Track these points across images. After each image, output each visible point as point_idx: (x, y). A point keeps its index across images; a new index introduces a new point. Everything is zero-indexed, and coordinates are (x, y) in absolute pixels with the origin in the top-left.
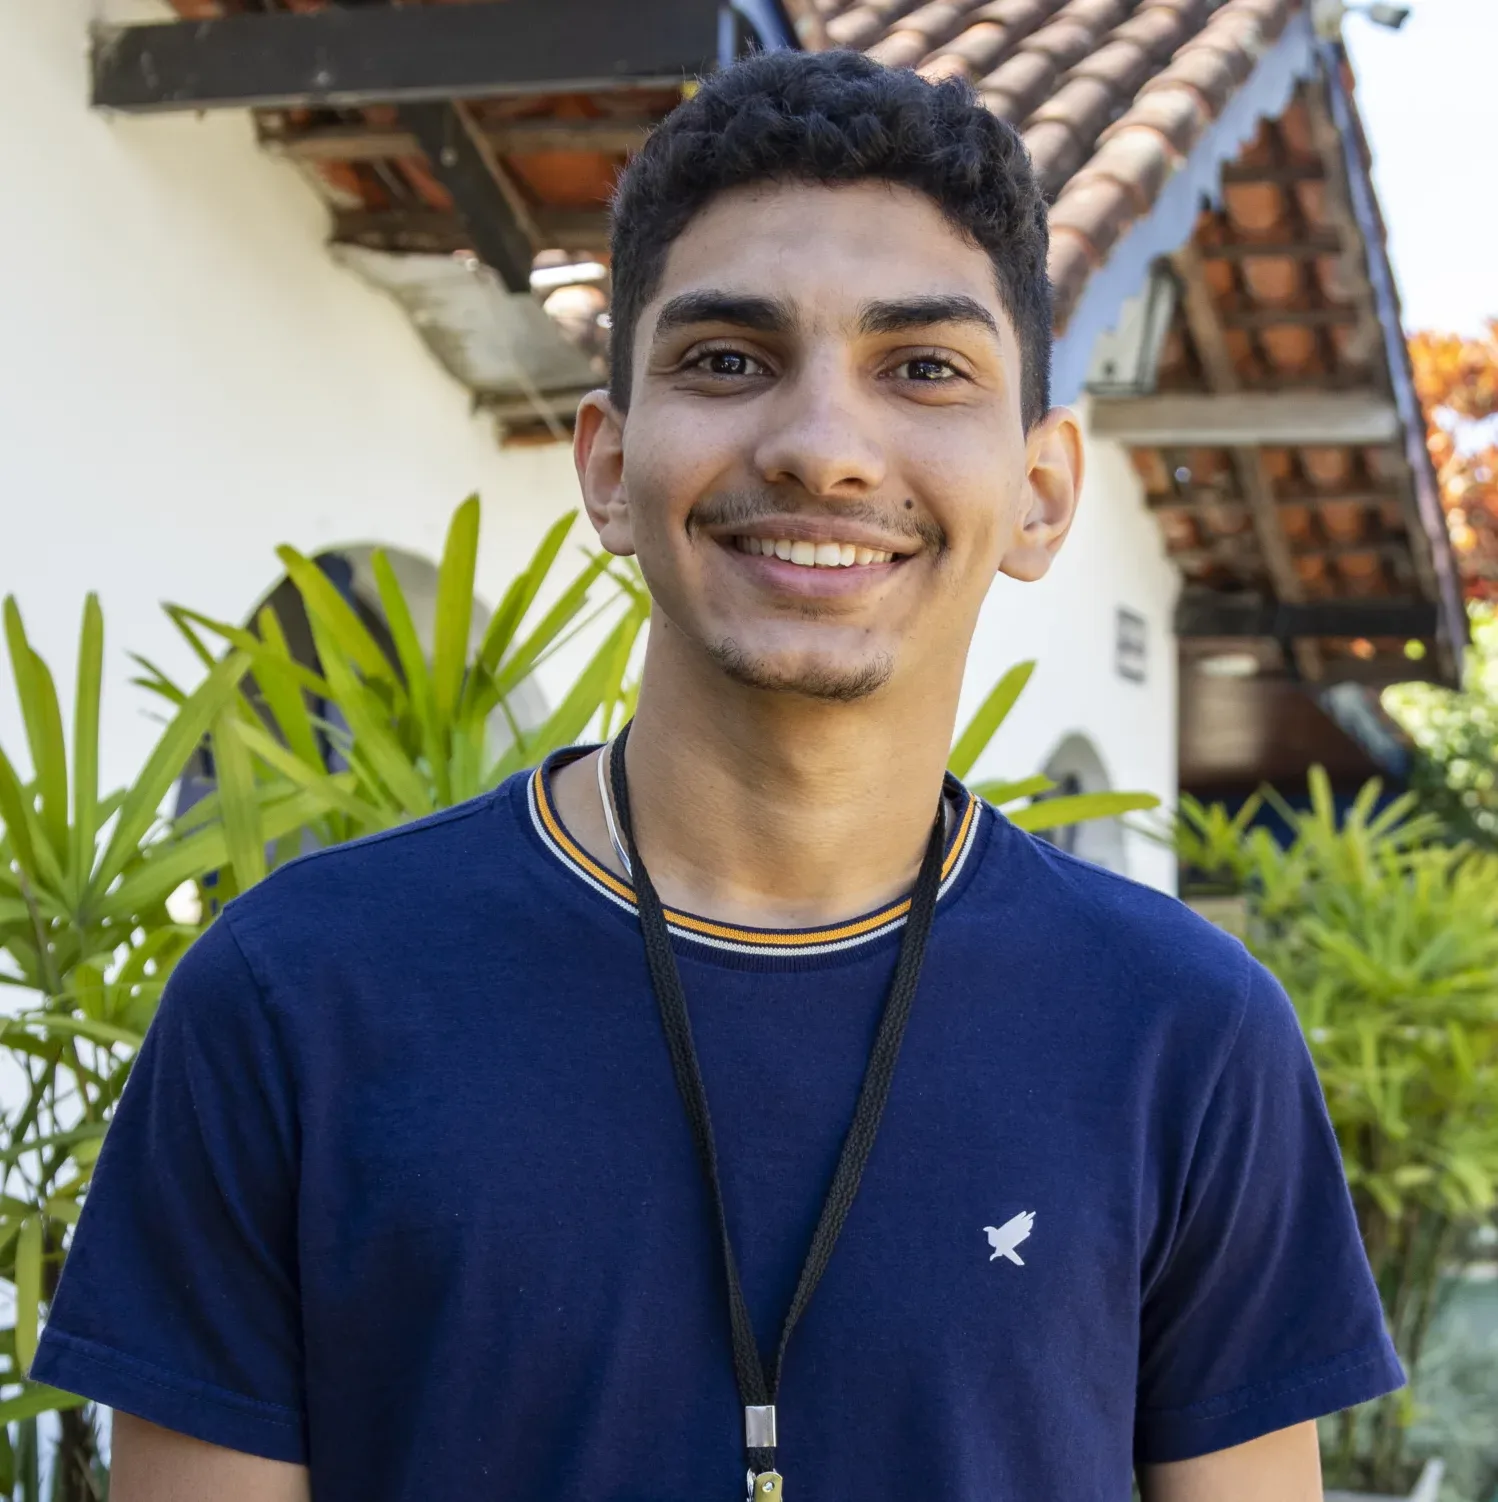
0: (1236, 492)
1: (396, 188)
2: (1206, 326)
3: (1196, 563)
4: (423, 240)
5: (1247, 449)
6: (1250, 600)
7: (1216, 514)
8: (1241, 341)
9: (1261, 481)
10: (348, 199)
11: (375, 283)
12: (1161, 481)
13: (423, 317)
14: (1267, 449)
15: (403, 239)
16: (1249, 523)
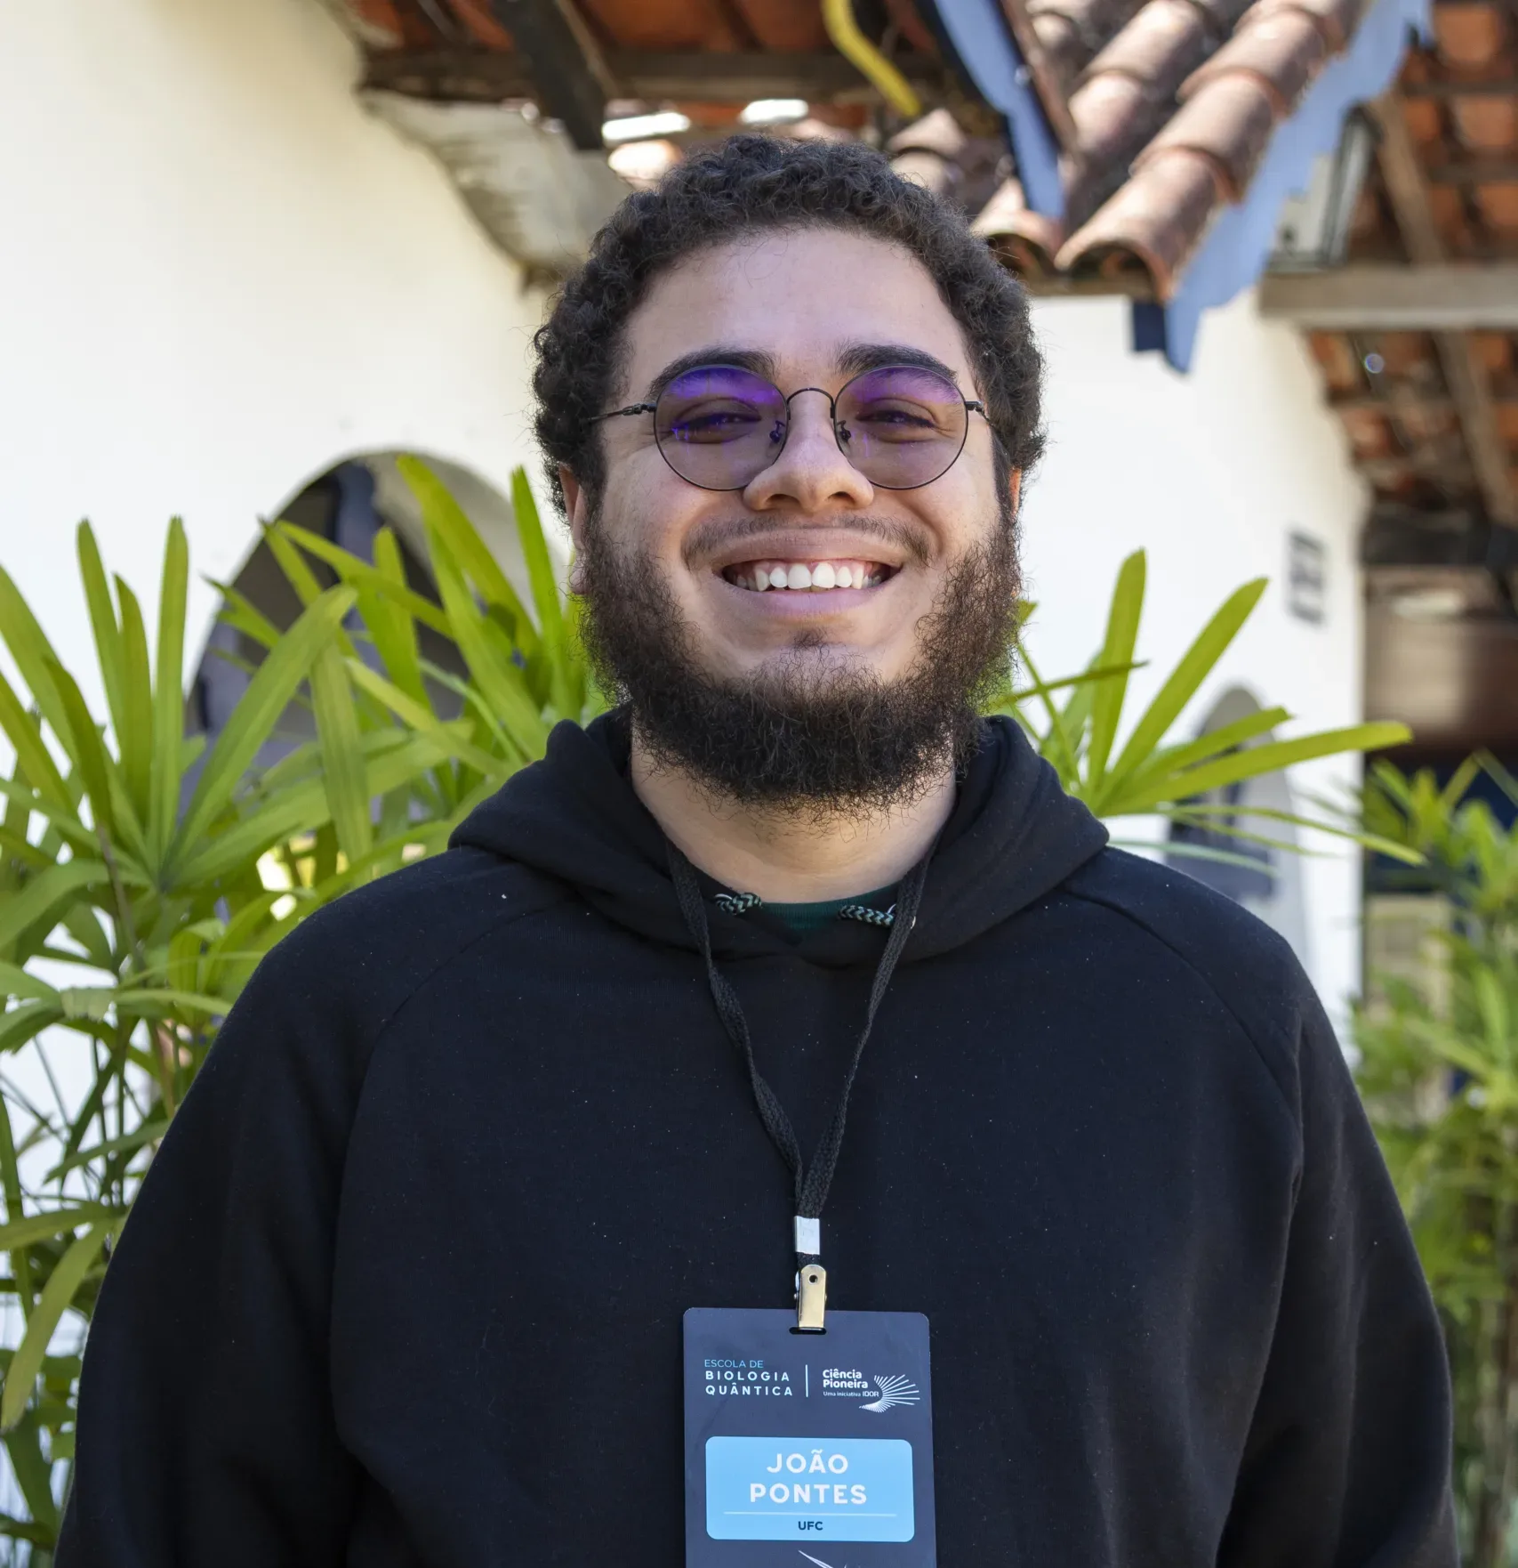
0: (1440, 386)
1: (442, 24)
2: (1406, 181)
3: (1388, 474)
4: (473, 86)
5: (1454, 334)
6: (1457, 521)
7: (1415, 414)
8: (1449, 199)
9: (1472, 373)
10: (383, 37)
11: (411, 136)
12: (1346, 371)
13: (466, 177)
14: (1481, 333)
15: (448, 85)
16: (1457, 424)
